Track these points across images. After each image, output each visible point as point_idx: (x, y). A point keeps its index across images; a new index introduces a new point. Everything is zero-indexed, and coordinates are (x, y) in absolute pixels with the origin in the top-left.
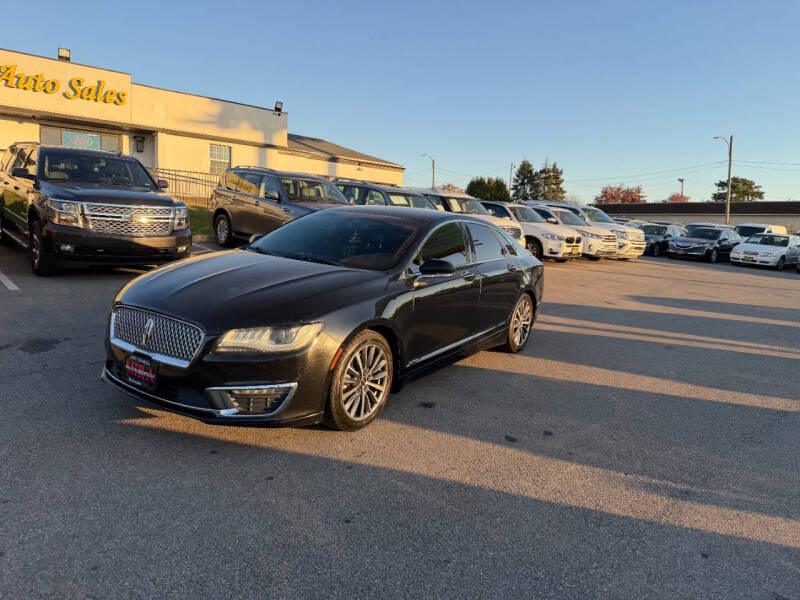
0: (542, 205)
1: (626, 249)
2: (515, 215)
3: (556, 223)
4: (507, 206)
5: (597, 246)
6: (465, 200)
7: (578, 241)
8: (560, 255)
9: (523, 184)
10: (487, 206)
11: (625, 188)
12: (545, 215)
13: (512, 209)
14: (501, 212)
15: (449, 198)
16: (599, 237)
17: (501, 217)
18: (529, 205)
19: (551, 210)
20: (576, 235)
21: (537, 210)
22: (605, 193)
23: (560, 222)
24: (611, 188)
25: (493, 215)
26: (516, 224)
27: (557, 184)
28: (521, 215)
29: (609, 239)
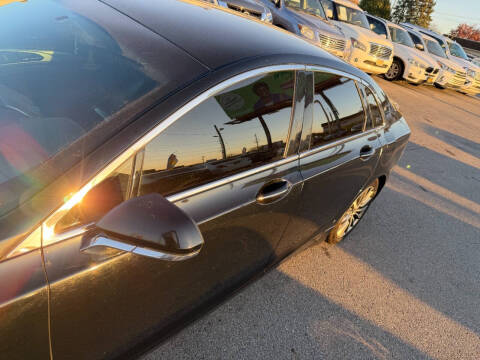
0: (416, 30)
1: (469, 85)
2: (392, 34)
3: (423, 50)
4: (388, 24)
5: (448, 79)
6: (353, 10)
7: (436, 72)
8: (416, 81)
9: (403, 6)
10: (371, 20)
11: (476, 28)
12: (416, 40)
13: (391, 29)
14: (380, 29)
15: (339, 5)
16: (453, 71)
17: (379, 34)
18: (405, 28)
19: (423, 37)
20: (436, 66)
21: (411, 34)
22: (460, 28)
23: (426, 49)
24: (466, 26)
25: (373, 30)
26: (389, 44)
27: (428, 13)
28: (396, 36)
29: (461, 75)
